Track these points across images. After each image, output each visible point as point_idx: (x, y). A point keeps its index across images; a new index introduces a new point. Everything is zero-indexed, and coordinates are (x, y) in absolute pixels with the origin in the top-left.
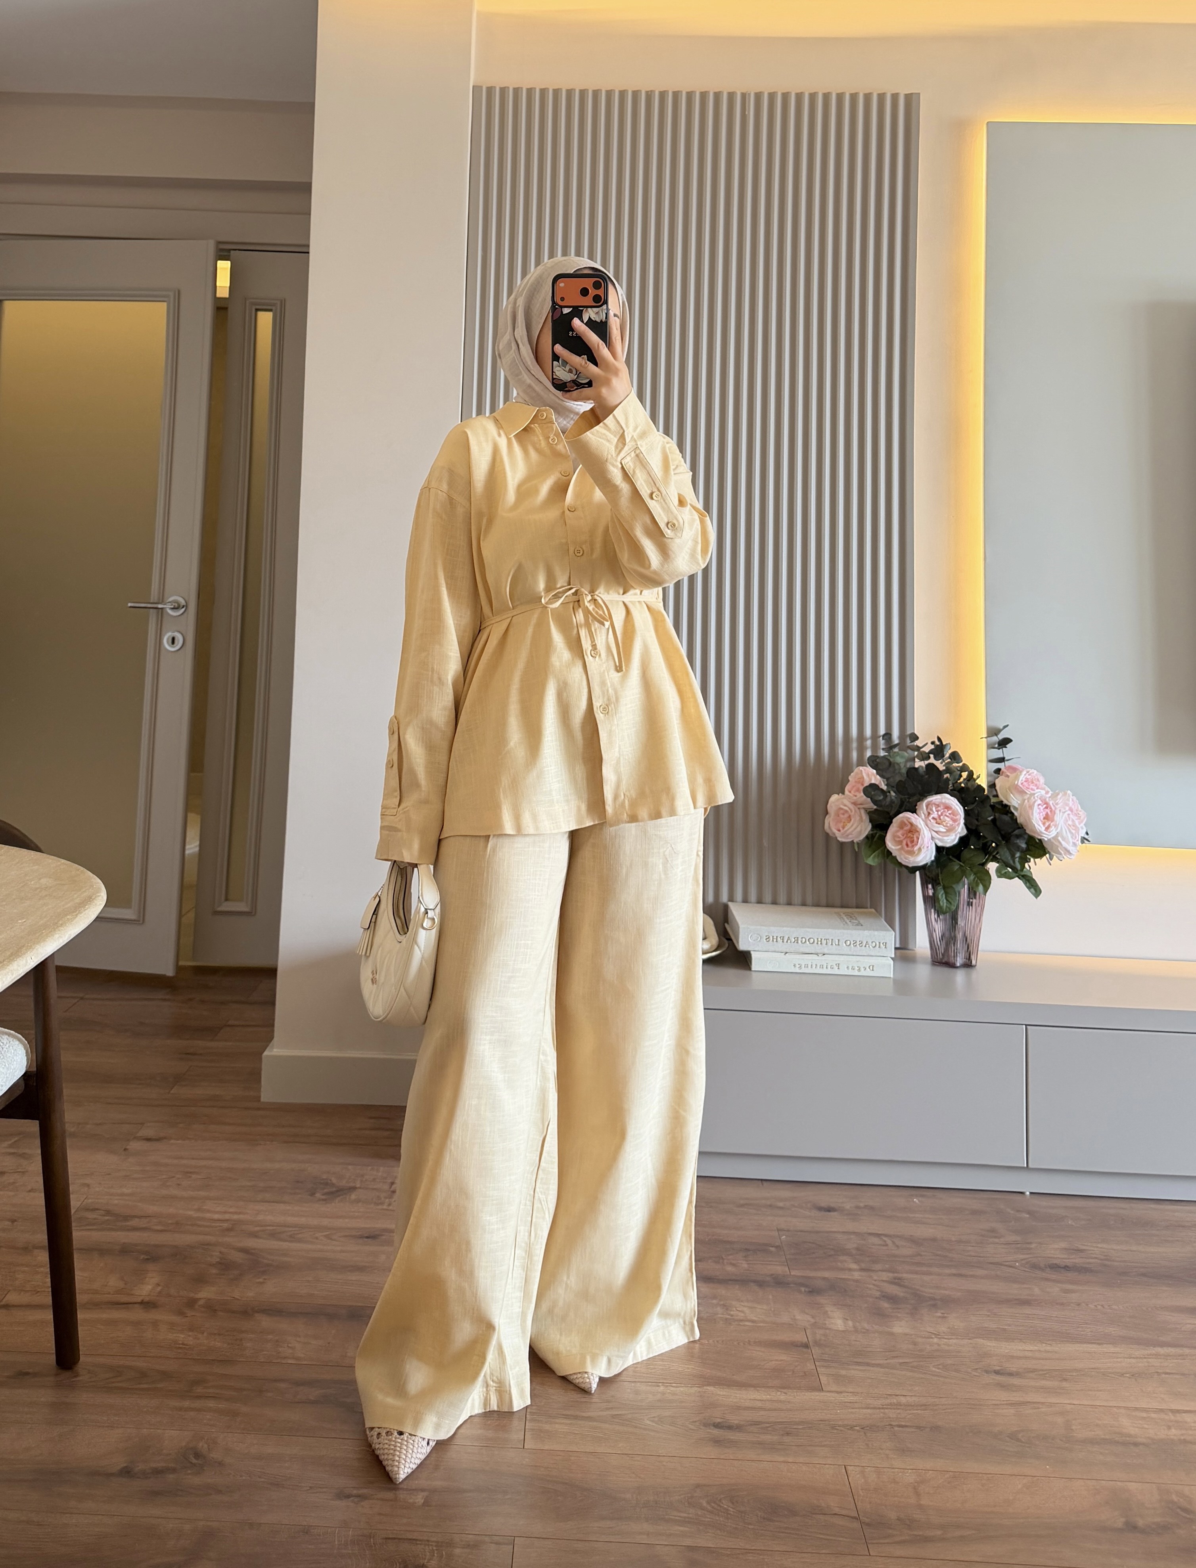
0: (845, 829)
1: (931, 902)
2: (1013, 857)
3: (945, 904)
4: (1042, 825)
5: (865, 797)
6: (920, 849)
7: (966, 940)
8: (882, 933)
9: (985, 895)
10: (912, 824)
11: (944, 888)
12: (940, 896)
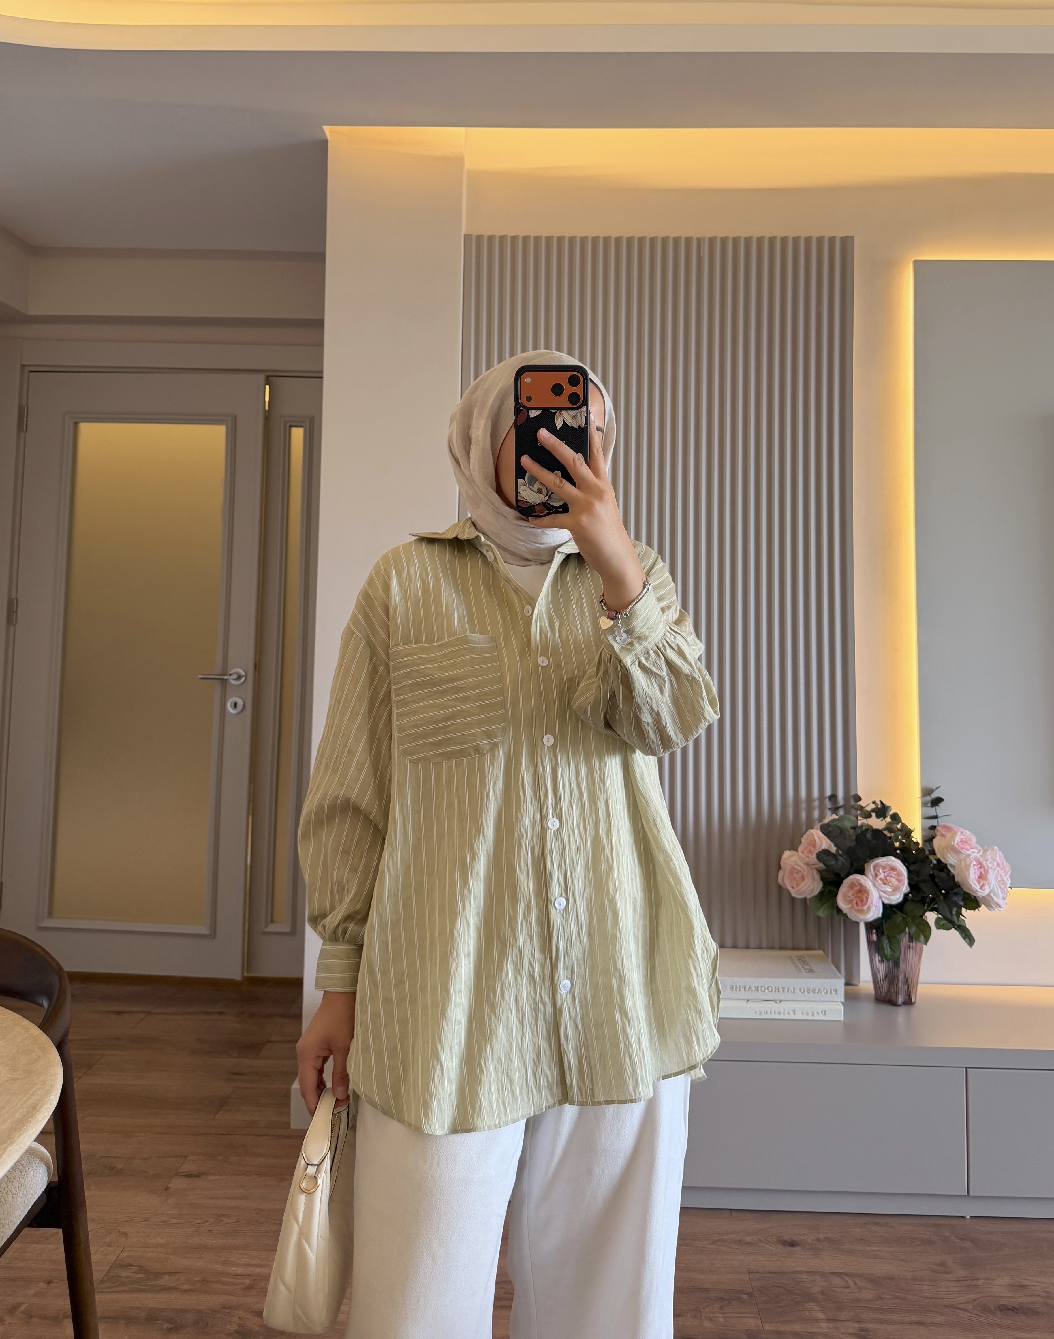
0: (799, 888)
1: (875, 947)
2: (951, 912)
3: (889, 952)
4: (977, 885)
5: (816, 860)
6: (869, 909)
7: (907, 981)
8: (834, 981)
9: (926, 944)
10: (861, 885)
11: (889, 937)
12: (885, 946)
